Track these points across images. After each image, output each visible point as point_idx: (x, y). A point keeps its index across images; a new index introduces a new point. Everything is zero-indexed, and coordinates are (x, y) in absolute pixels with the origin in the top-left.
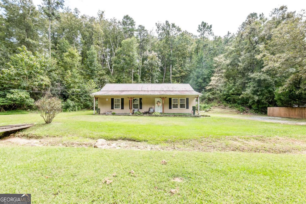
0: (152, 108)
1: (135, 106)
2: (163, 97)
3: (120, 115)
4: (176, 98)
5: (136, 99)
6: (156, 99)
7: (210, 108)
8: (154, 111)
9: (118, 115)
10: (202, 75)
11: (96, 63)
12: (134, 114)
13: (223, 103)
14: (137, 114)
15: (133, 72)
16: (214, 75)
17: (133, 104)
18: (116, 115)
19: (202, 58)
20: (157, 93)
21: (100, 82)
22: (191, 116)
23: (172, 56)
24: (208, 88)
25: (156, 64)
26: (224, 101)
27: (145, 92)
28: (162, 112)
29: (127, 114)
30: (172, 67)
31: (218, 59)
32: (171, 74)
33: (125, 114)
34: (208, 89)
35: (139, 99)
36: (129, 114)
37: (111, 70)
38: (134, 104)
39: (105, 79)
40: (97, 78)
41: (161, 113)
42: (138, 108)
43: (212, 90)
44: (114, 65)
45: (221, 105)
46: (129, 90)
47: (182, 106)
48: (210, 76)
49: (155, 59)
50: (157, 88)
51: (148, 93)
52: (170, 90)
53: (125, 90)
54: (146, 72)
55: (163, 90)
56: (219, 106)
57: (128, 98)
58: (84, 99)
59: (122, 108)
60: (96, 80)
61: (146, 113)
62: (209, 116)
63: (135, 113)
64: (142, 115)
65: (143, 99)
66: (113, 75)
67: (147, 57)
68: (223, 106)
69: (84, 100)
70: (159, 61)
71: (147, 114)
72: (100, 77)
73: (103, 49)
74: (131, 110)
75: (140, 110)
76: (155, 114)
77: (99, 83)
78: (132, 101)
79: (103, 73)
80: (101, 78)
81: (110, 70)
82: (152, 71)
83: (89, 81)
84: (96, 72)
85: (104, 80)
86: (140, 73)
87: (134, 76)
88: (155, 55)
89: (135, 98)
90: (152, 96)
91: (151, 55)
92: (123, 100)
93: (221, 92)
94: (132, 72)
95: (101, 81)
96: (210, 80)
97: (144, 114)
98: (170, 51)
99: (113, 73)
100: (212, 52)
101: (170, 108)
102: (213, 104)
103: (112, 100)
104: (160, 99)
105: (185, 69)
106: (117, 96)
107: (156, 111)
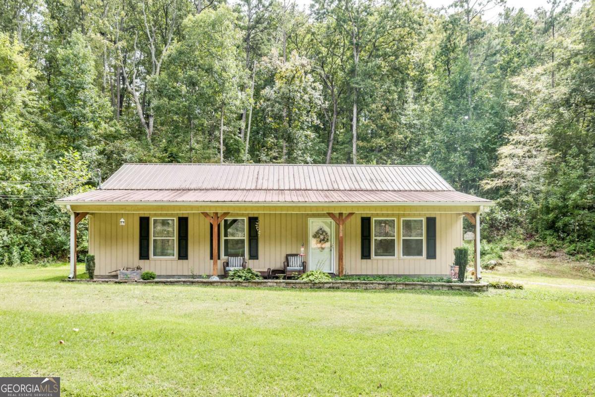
0: (296, 255)
1: (233, 248)
2: (341, 214)
3: (172, 283)
4: (388, 215)
5: (234, 221)
6: (311, 220)
7: (501, 258)
8: (304, 265)
9: (164, 283)
10: (465, 140)
11: (91, 93)
12: (228, 280)
13: (544, 239)
14: (240, 277)
15: (224, 131)
16: (511, 138)
17: (223, 238)
18: (157, 283)
19: (464, 82)
20: (314, 198)
21: (104, 161)
22: (451, 287)
23: (359, 75)
24: (488, 184)
25: (306, 97)
26: (548, 232)
27: (270, 194)
28: (334, 270)
29: (200, 276)
30: (358, 113)
31: (526, 81)
32: (355, 139)
33: (193, 276)
34: (489, 187)
35: (246, 219)
36: (209, 276)
37: (148, 124)
38: (226, 241)
39: (124, 151)
40: (94, 147)
41: (332, 275)
42: (243, 255)
43: (501, 192)
44: (155, 102)
45: (537, 244)
46: (209, 187)
47: (411, 249)
48: (495, 143)
49: (301, 81)
50: (312, 179)
51: (281, 199)
52: (363, 187)
53: (192, 187)
54: (267, 130)
55: (336, 187)
56: (529, 248)
57: (206, 215)
58: (46, 220)
59: (183, 254)
60: (93, 153)
61: (273, 275)
62: (520, 288)
63: (231, 273)
64: (258, 283)
65: (261, 220)
66: (153, 140)
67: (273, 76)
68: (545, 250)
69: (45, 224)
70: (314, 89)
71: (277, 278)
72: (107, 144)
73: (117, 49)
74: (215, 263)
75: (251, 264)
76: (311, 278)
77: (100, 165)
78: (219, 226)
79: (117, 131)
80: (109, 148)
81: (143, 120)
82: (289, 122)
83: (63, 156)
84: (91, 125)
85: (118, 154)
86: (245, 134)
87: (226, 144)
88: (303, 66)
89: (232, 215)
90: (299, 208)
91: (286, 68)
92: (183, 223)
93: (536, 200)
94: (219, 130)
95: (108, 159)
96: (495, 159)
97: (265, 278)
98: (352, 56)
99: (154, 134)
100: (500, 59)
101: (366, 254)
102: (506, 241)
103: (144, 222)
104: (329, 220)
105: (403, 120)
106: (162, 208)
107: (311, 267)
